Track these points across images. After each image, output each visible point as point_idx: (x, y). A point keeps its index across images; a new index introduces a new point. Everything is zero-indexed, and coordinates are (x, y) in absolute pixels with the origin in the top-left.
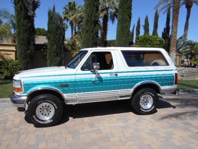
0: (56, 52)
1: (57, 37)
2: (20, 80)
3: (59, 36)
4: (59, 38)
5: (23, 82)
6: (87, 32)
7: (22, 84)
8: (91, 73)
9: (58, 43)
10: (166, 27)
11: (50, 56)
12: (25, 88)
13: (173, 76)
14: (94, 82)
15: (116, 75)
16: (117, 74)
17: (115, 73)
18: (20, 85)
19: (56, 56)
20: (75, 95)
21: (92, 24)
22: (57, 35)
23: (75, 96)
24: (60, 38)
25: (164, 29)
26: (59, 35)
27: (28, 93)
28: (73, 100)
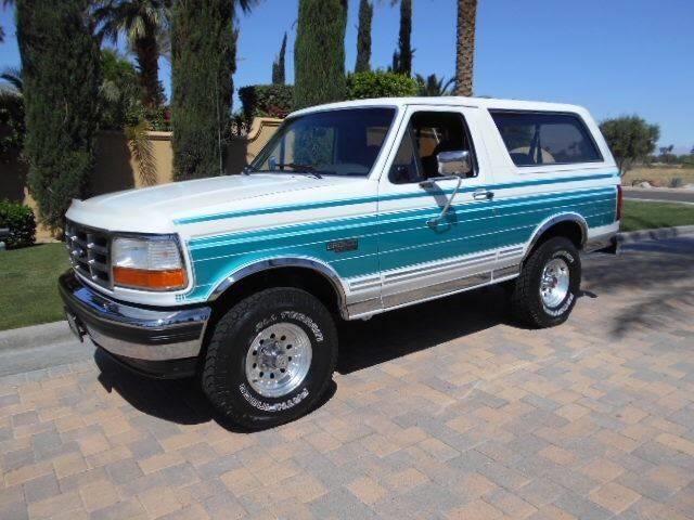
0: (69, 128)
1: (73, 63)
2: (176, 235)
3: (79, 62)
4: (79, 71)
5: (191, 243)
6: (196, 50)
7: (186, 250)
8: (423, 190)
9: (75, 92)
10: (399, 50)
11: (43, 146)
12: (197, 266)
13: (614, 195)
14: (433, 225)
15: (490, 196)
16: (492, 191)
17: (488, 188)
18: (177, 256)
19: (72, 148)
20: (378, 279)
21: (213, 15)
22: (70, 56)
23: (376, 282)
24: (86, 71)
25: (395, 58)
26: (81, 55)
27: (215, 292)
28: (371, 301)
